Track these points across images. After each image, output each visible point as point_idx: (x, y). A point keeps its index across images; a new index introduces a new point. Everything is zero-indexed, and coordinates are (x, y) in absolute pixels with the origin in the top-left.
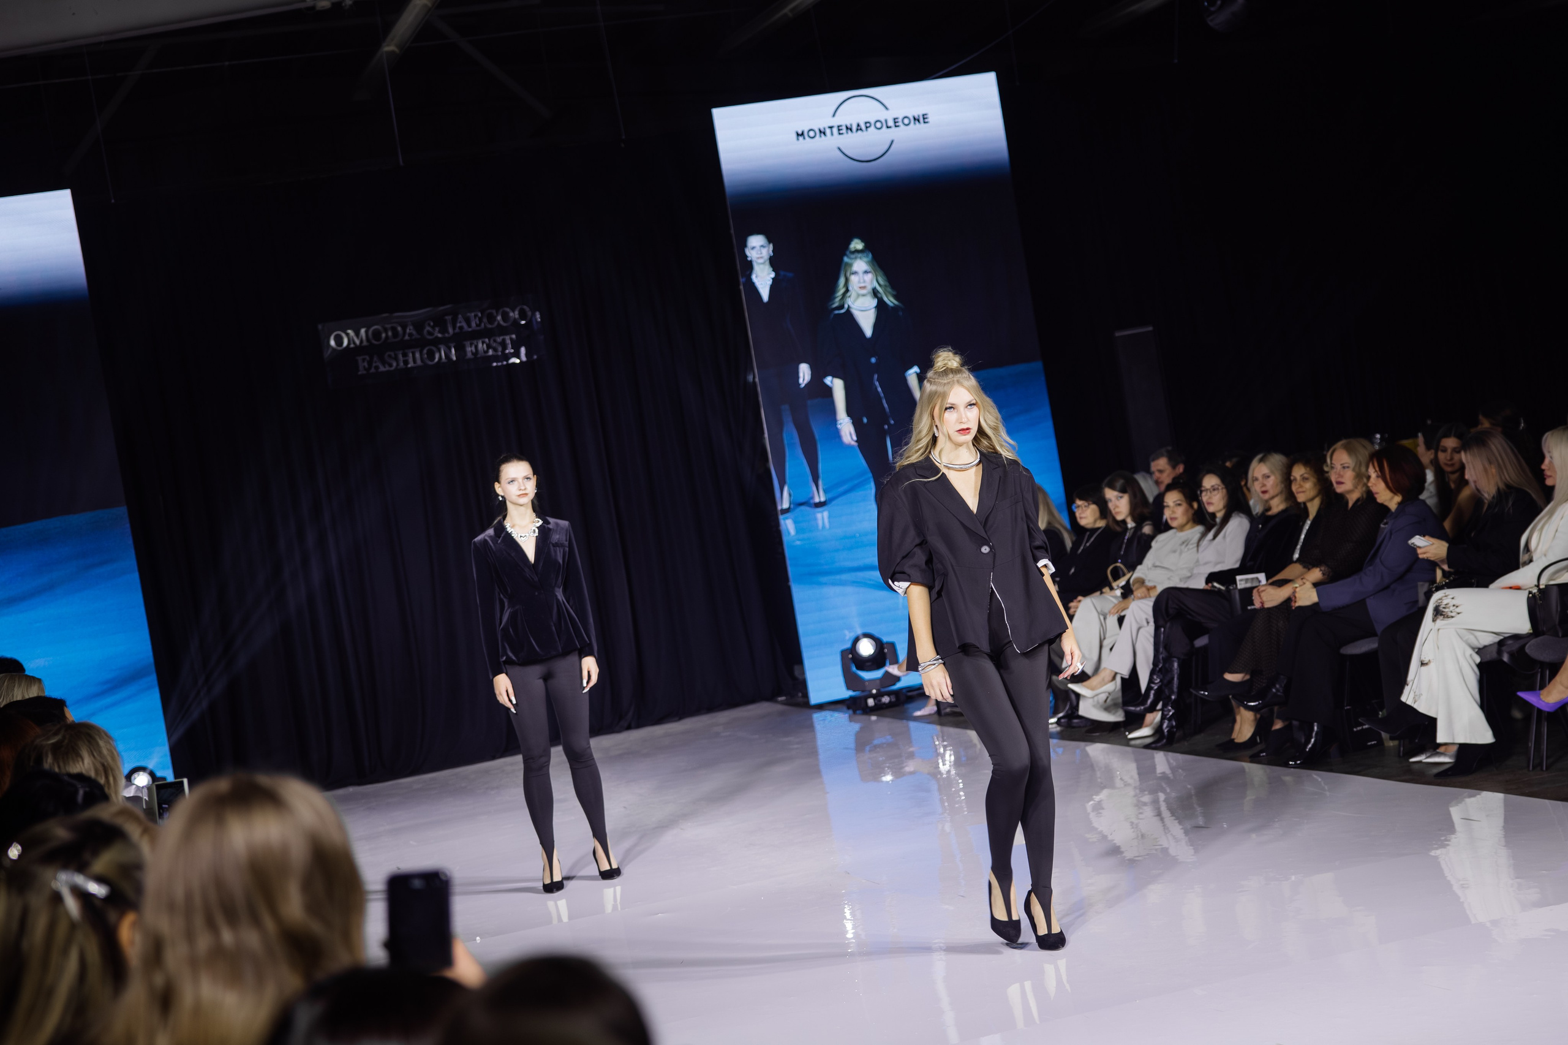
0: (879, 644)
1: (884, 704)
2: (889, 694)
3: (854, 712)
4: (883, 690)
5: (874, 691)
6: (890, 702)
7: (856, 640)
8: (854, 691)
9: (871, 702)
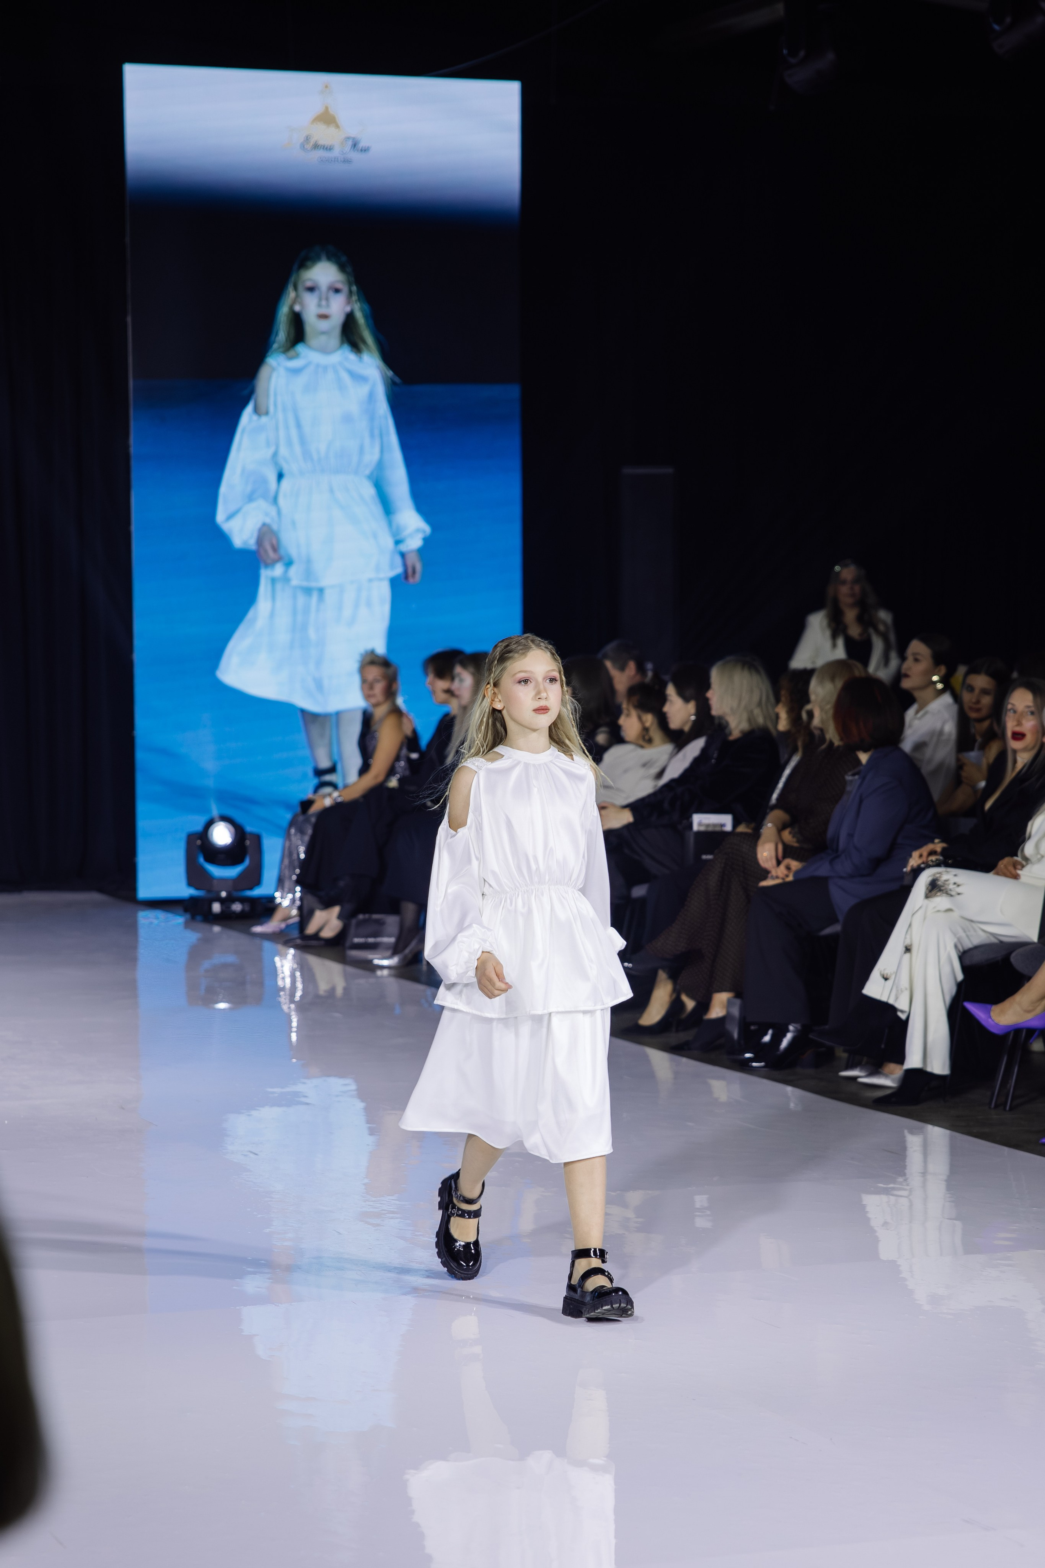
0: (240, 833)
1: (234, 913)
2: (243, 900)
3: (193, 917)
4: (236, 894)
5: (224, 895)
6: (243, 911)
7: (210, 823)
8: (197, 889)
9: (216, 908)
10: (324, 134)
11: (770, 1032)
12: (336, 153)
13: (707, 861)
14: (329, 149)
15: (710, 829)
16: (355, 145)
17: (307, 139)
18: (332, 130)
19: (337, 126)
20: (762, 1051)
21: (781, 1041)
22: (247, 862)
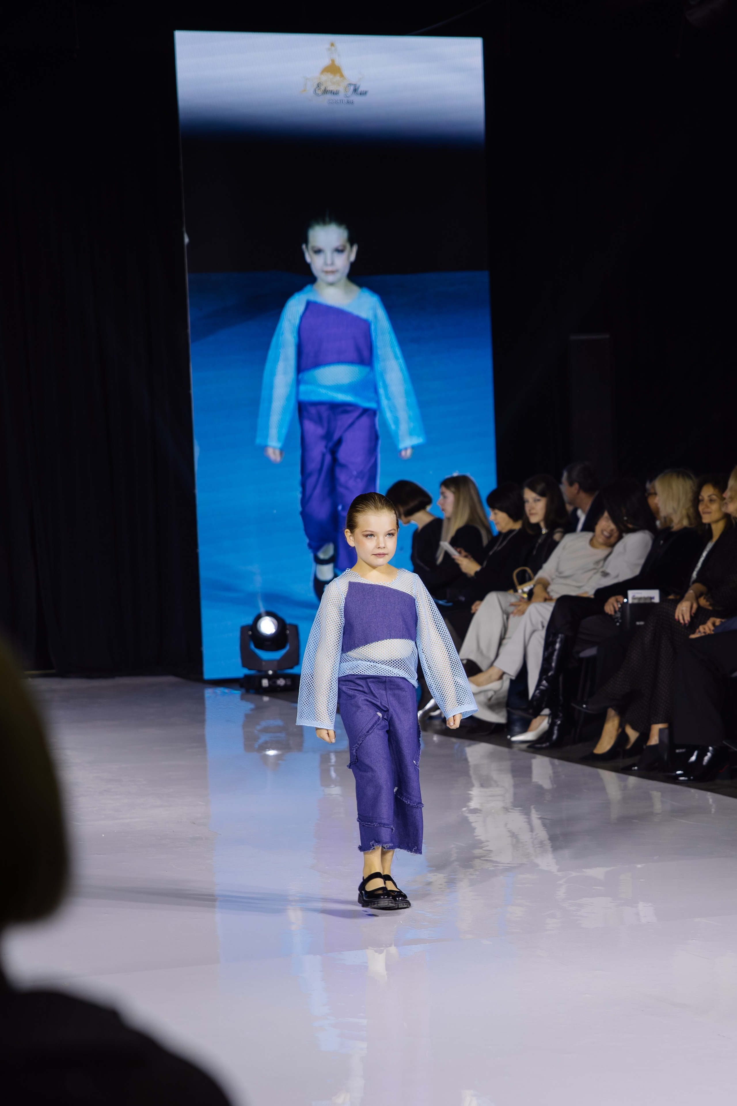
0: (281, 624)
1: (279, 686)
2: (285, 677)
3: (248, 691)
4: (279, 672)
5: (270, 672)
6: (285, 685)
7: (258, 618)
8: (250, 669)
9: (265, 683)
10: (330, 82)
11: (696, 753)
12: (341, 96)
13: (640, 626)
14: (336, 93)
15: (642, 601)
16: (355, 90)
17: (318, 85)
18: (338, 78)
19: (342, 76)
20: (690, 769)
21: (703, 760)
22: (288, 648)
